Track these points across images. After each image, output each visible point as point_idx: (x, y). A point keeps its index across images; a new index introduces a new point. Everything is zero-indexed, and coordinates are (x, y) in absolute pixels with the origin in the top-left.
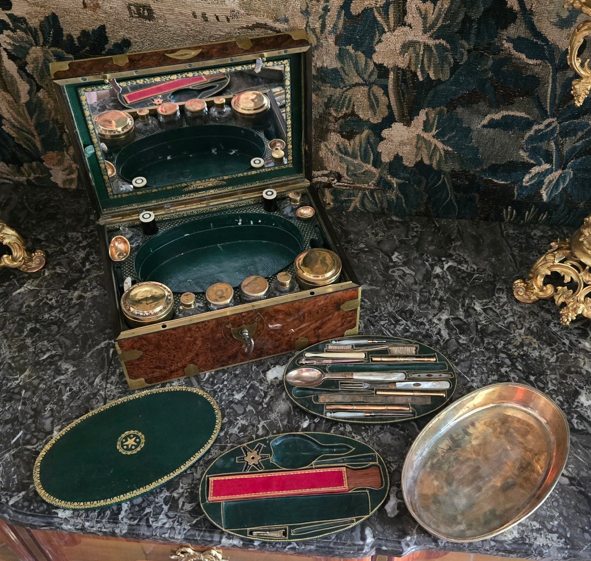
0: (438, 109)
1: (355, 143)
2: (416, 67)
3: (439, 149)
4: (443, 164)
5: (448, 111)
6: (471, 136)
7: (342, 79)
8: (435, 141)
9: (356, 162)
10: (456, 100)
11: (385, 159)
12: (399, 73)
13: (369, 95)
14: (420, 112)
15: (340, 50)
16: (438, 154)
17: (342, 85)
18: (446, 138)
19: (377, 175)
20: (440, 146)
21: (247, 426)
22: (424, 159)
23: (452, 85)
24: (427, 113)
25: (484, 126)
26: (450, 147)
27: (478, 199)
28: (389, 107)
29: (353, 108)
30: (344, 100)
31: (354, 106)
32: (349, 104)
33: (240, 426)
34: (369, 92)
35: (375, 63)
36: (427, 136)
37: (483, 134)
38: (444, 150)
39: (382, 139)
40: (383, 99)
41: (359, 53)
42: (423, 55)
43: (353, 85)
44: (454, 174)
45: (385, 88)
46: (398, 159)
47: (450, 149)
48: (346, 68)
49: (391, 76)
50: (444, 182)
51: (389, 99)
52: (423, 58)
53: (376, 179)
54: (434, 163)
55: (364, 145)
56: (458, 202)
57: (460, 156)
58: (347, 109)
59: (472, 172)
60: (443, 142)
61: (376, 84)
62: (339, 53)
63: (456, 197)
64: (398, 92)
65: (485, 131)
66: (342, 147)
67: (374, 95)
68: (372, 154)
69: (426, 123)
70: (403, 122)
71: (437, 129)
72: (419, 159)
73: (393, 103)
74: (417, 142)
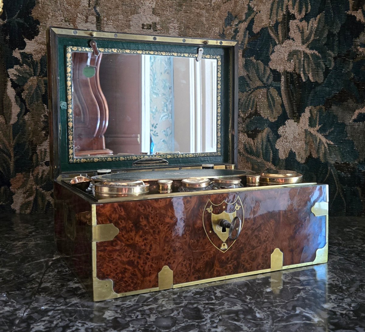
0: (318, 107)
1: (258, 142)
2: (300, 71)
3: (323, 143)
4: (328, 156)
5: (326, 109)
6: (346, 131)
7: (248, 84)
8: (320, 136)
9: (259, 160)
10: (330, 100)
11: (282, 156)
12: (288, 76)
13: (268, 96)
14: (306, 109)
15: (246, 61)
16: (323, 148)
17: (248, 89)
18: (327, 133)
20: (324, 140)
22: (312, 153)
23: (326, 87)
24: (310, 111)
25: (355, 121)
26: (332, 141)
27: (360, 194)
28: (282, 106)
29: (256, 108)
30: (250, 101)
31: (257, 106)
32: (253, 105)
34: (267, 93)
35: (271, 69)
36: (313, 131)
37: (354, 129)
38: (328, 144)
39: (278, 136)
40: (278, 98)
41: (260, 61)
42: (304, 60)
43: (255, 88)
44: (338, 166)
45: (278, 89)
46: (292, 154)
47: (332, 143)
48: (250, 75)
49: (283, 79)
51: (282, 99)
52: (304, 63)
54: (321, 155)
55: (265, 143)
56: (345, 196)
57: (340, 150)
58: (252, 109)
59: (351, 165)
60: (326, 137)
61: (272, 86)
62: (246, 63)
63: (343, 190)
64: (289, 92)
65: (356, 125)
66: (248, 146)
67: (271, 95)
68: (271, 152)
69: (311, 119)
70: (294, 119)
71: (319, 124)
72: (308, 154)
73: (285, 102)
74: (306, 137)
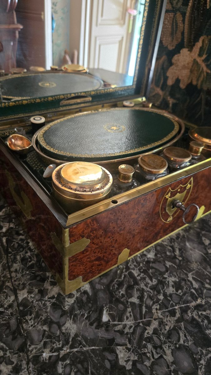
3: (204, 72)
4: (204, 83)
8: (203, 65)
11: (170, 82)
13: (173, 22)
14: (200, 39)
16: (203, 75)
18: (209, 63)
19: (162, 97)
20: (205, 69)
21: (180, 282)
22: (193, 80)
24: (203, 41)
28: (183, 33)
33: (173, 284)
34: (173, 19)
36: (199, 60)
38: (206, 72)
39: (172, 64)
40: (181, 25)
44: (208, 92)
45: (184, 14)
47: (209, 72)
49: (191, 3)
50: (201, 99)
51: (184, 26)
53: (160, 100)
54: (199, 83)
60: (207, 66)
61: (180, 11)
63: (205, 110)
64: (191, 20)
67: (176, 21)
68: (162, 79)
69: (201, 49)
70: (188, 48)
71: (206, 54)
72: (190, 81)
73: (186, 31)
74: (192, 66)
